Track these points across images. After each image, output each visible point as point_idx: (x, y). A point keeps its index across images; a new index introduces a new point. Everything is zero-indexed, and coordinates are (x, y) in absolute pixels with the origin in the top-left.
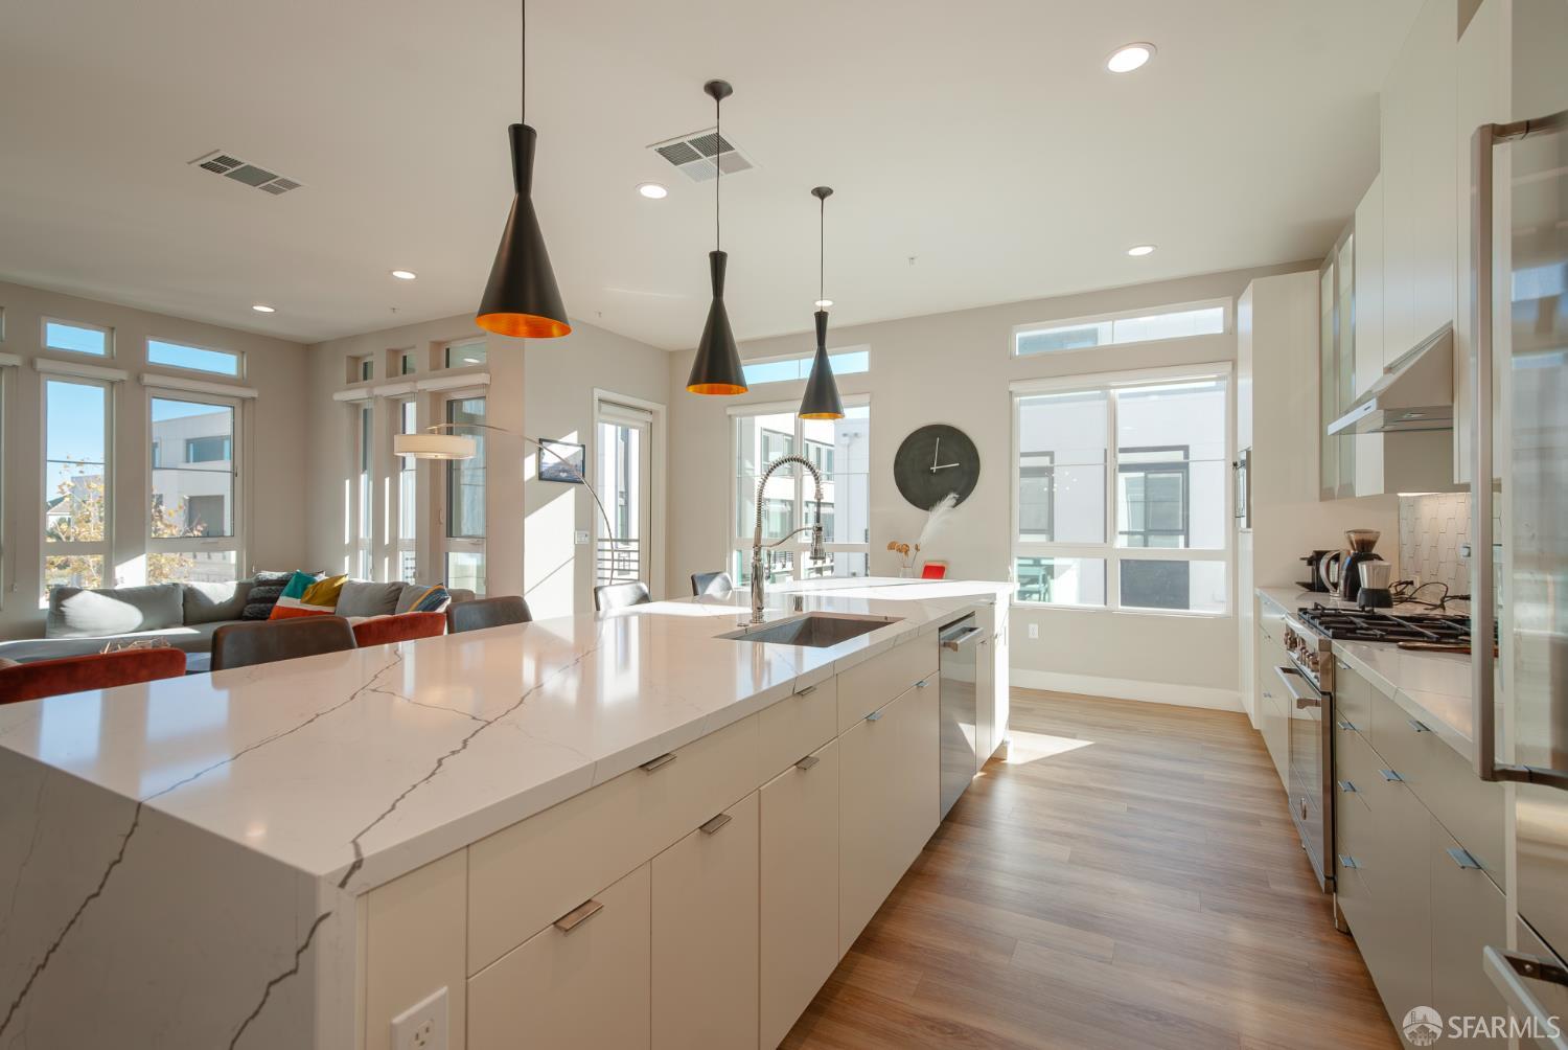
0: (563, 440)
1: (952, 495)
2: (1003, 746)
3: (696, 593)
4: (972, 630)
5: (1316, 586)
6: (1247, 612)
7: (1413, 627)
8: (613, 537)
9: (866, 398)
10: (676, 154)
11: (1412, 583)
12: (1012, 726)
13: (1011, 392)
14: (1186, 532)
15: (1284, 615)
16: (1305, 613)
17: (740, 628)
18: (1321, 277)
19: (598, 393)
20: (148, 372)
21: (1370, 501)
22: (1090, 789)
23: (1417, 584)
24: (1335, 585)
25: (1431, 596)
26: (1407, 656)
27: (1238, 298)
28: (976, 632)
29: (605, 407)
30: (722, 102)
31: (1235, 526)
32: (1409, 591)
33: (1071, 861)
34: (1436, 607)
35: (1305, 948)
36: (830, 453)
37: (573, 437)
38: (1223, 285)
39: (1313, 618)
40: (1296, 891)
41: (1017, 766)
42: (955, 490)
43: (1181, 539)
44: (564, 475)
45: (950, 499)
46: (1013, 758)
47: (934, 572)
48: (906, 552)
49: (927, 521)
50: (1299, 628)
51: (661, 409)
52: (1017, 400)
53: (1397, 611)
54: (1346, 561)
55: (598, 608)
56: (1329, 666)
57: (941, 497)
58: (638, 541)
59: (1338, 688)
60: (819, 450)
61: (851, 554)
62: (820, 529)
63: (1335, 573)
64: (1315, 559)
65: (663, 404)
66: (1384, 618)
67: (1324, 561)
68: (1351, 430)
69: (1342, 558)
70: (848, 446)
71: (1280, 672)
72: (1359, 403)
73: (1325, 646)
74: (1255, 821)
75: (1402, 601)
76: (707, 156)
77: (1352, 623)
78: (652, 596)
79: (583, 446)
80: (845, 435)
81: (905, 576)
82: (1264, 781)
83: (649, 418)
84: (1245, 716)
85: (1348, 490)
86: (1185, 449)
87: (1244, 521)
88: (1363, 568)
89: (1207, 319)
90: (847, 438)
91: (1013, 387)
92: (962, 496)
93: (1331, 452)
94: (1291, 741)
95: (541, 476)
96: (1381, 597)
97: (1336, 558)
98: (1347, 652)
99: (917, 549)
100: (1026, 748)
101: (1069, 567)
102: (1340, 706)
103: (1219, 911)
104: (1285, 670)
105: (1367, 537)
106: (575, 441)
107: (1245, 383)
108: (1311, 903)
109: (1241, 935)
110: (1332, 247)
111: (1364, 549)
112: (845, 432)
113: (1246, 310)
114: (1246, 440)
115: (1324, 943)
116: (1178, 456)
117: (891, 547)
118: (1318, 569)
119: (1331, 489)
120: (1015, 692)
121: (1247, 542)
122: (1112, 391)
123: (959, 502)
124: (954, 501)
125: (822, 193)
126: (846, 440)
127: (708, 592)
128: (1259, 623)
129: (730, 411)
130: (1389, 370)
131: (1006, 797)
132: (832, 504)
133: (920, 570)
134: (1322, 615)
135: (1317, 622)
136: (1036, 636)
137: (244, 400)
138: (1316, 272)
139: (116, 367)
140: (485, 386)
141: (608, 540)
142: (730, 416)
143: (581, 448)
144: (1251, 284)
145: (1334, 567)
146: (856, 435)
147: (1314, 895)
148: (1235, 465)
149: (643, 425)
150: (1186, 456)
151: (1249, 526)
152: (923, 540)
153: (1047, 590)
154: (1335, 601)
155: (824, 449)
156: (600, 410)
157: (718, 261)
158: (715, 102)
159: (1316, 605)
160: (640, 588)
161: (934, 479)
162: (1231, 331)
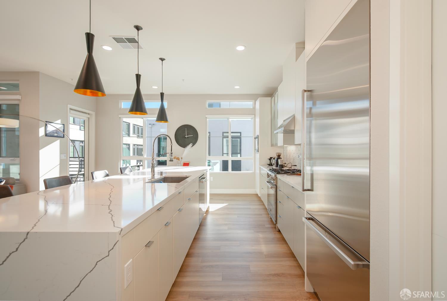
0: (55, 122)
1: (191, 144)
2: (208, 207)
3: (122, 173)
4: (204, 178)
5: (271, 165)
6: (258, 171)
7: (288, 171)
8: (79, 157)
10: (118, 40)
11: (286, 163)
12: (210, 203)
14: (240, 153)
15: (266, 170)
16: (271, 170)
17: (149, 181)
18: (272, 99)
19: (69, 106)
21: (281, 147)
22: (229, 214)
23: (287, 164)
24: (274, 164)
25: (289, 166)
26: (288, 176)
27: (256, 101)
28: (205, 179)
29: (72, 111)
30: (139, 31)
31: (255, 152)
32: (286, 165)
33: (228, 229)
34: (290, 168)
35: (272, 235)
37: (59, 121)
38: (254, 97)
39: (273, 170)
40: (270, 226)
41: (211, 212)
42: (192, 142)
43: (240, 155)
44: (56, 135)
45: (191, 145)
46: (210, 210)
47: (186, 164)
48: (179, 159)
49: (184, 150)
50: (270, 173)
51: (93, 113)
52: (207, 120)
53: (284, 169)
54: (276, 159)
55: (93, 179)
56: (276, 179)
57: (188, 144)
59: (278, 184)
62: (172, 153)
63: (274, 162)
64: (270, 159)
65: (94, 112)
66: (283, 170)
67: (272, 159)
68: (277, 133)
69: (275, 159)
70: (151, 128)
71: (267, 183)
72: (279, 128)
73: (275, 176)
74: (261, 215)
75: (285, 167)
76: (129, 43)
77: (279, 171)
78: (109, 175)
79: (64, 125)
80: (150, 124)
81: (178, 166)
82: (262, 207)
83: (89, 116)
84: (257, 194)
85: (276, 144)
86: (240, 133)
88: (279, 160)
89: (249, 104)
90: (151, 125)
91: (207, 116)
92: (194, 143)
93: (273, 136)
94: (268, 198)
95: (46, 135)
96: (282, 166)
97: (274, 159)
98: (279, 176)
99: (182, 159)
100: (214, 207)
101: (217, 163)
102: (278, 187)
103: (258, 232)
104: (268, 182)
105: (279, 154)
106: (60, 123)
107: (258, 120)
108: (272, 228)
109: (261, 235)
110: (274, 93)
111: (279, 157)
113: (258, 103)
114: (258, 133)
115: (275, 234)
116: (239, 134)
117: (175, 158)
118: (271, 161)
119: (273, 144)
120: (211, 194)
121: (258, 156)
122: (230, 119)
123: (193, 146)
124: (192, 146)
125: (162, 60)
126: (150, 126)
127: (125, 173)
128: (260, 174)
130: (284, 121)
131: (210, 219)
133: (182, 164)
134: (274, 170)
135: (273, 171)
136: (212, 180)
141: (77, 158)
142: (120, 117)
143: (63, 125)
144: (259, 99)
145: (274, 160)
146: (154, 124)
147: (272, 226)
148: (255, 138)
149: (86, 119)
150: (241, 135)
151: (258, 151)
152: (183, 156)
153: (213, 169)
154: (274, 167)
155: (140, 128)
156: (70, 112)
157: (138, 77)
158: (137, 31)
159: (272, 168)
160: (106, 172)
161: (186, 139)
162: (254, 108)
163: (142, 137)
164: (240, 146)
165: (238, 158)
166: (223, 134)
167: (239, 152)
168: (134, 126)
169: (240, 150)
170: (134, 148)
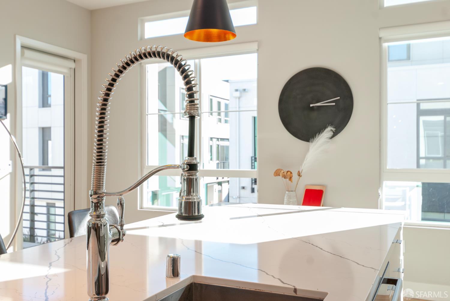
1: (329, 128)
9: (255, 46)
13: (380, 38)
19: (21, 40)
29: (28, 53)
36: (227, 106)
42: (331, 124)
45: (328, 132)
48: (290, 178)
49: (308, 150)
51: (83, 57)
52: (385, 45)
57: (320, 130)
58: (64, 168)
60: (219, 103)
61: (242, 179)
70: (239, 98)
80: (237, 90)
83: (72, 65)
91: (383, 34)
92: (339, 128)
99: (299, 175)
112: (236, 88)
117: (277, 173)
123: (335, 134)
124: (331, 134)
126: (237, 94)
132: (228, 139)
143: (4, 88)
146: (244, 90)
149: (65, 71)
152: (305, 168)
155: (223, 102)
156: (23, 55)
161: (314, 114)
163: (226, 121)
168: (211, 100)
170: (211, 146)
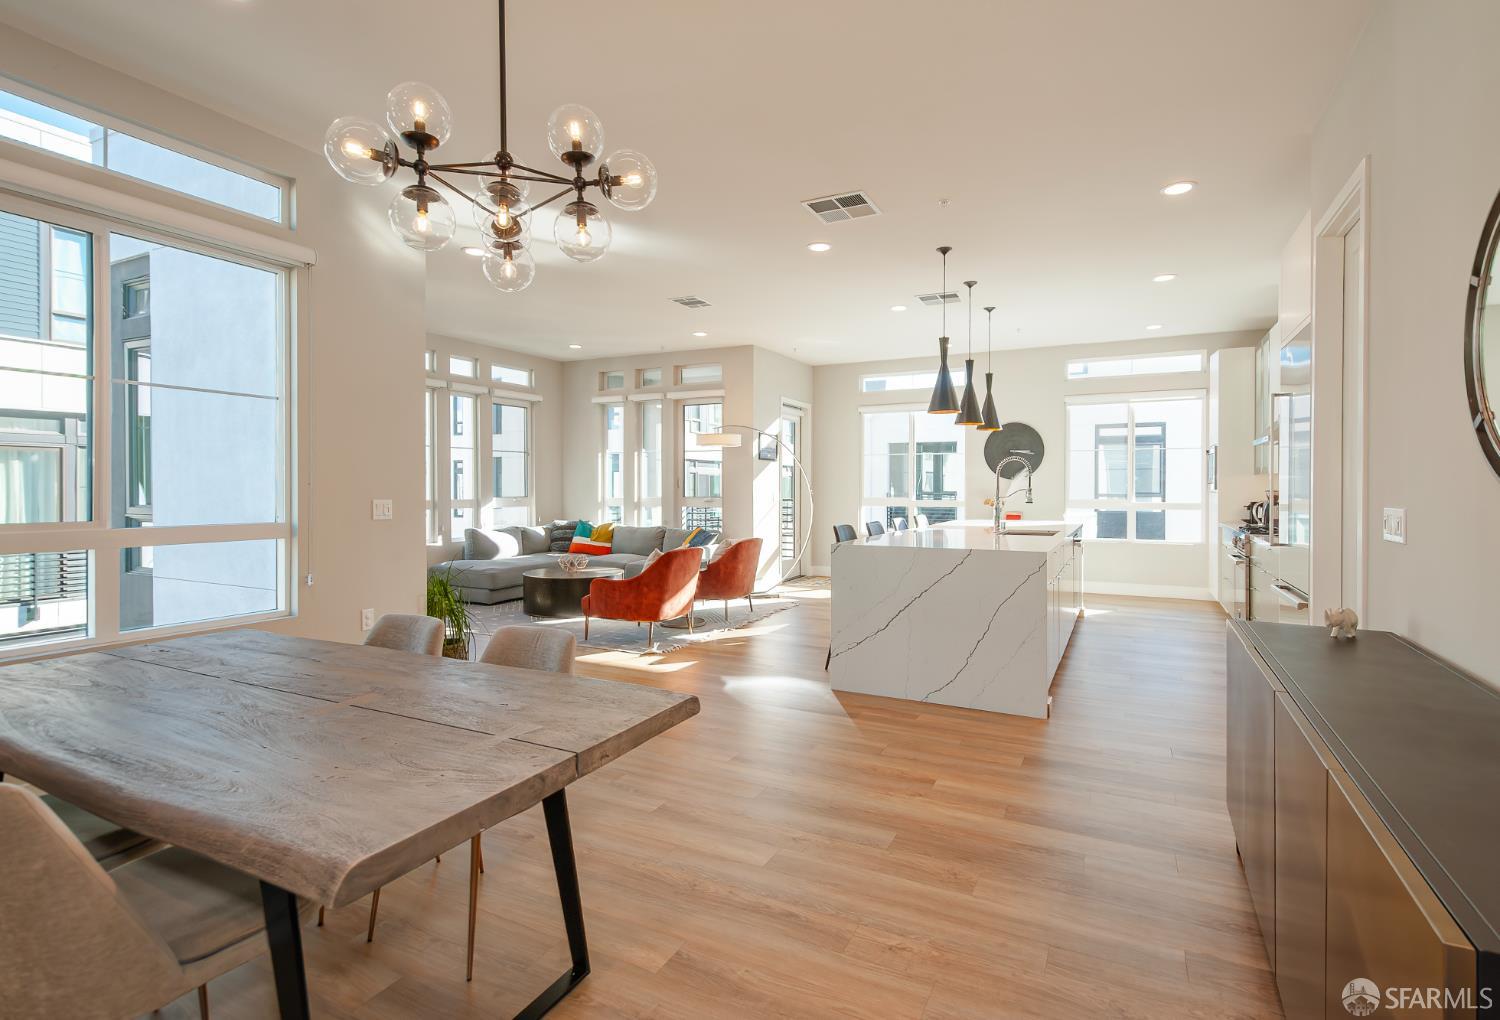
0: (766, 432)
6: (1214, 540)
13: (1065, 403)
14: (1162, 493)
16: (1243, 528)
18: (1256, 351)
19: (783, 400)
20: (498, 388)
24: (1260, 519)
27: (1211, 352)
31: (1208, 488)
42: (1027, 466)
43: (1160, 497)
47: (1013, 518)
50: (1240, 535)
52: (1068, 407)
56: (1248, 544)
58: (792, 500)
63: (1260, 513)
64: (1250, 507)
67: (1255, 507)
69: (1264, 506)
73: (1247, 538)
83: (801, 413)
84: (1215, 602)
86: (1163, 425)
87: (1213, 486)
89: (1191, 362)
91: (1067, 400)
92: (1032, 470)
93: (1260, 449)
97: (1261, 505)
107: (1214, 402)
113: (1215, 358)
114: (1214, 440)
117: (987, 503)
118: (1252, 511)
119: (1260, 469)
121: (1214, 498)
122: (1131, 404)
129: (860, 410)
137: (532, 403)
138: (1253, 349)
139: (478, 385)
140: (722, 397)
142: (862, 413)
144: (1219, 351)
145: (1260, 509)
148: (1207, 452)
150: (1164, 431)
151: (1216, 488)
162: (1206, 371)
164: (1163, 472)
165: (1153, 505)
166: (1097, 432)
167: (1156, 488)
169: (1163, 484)
